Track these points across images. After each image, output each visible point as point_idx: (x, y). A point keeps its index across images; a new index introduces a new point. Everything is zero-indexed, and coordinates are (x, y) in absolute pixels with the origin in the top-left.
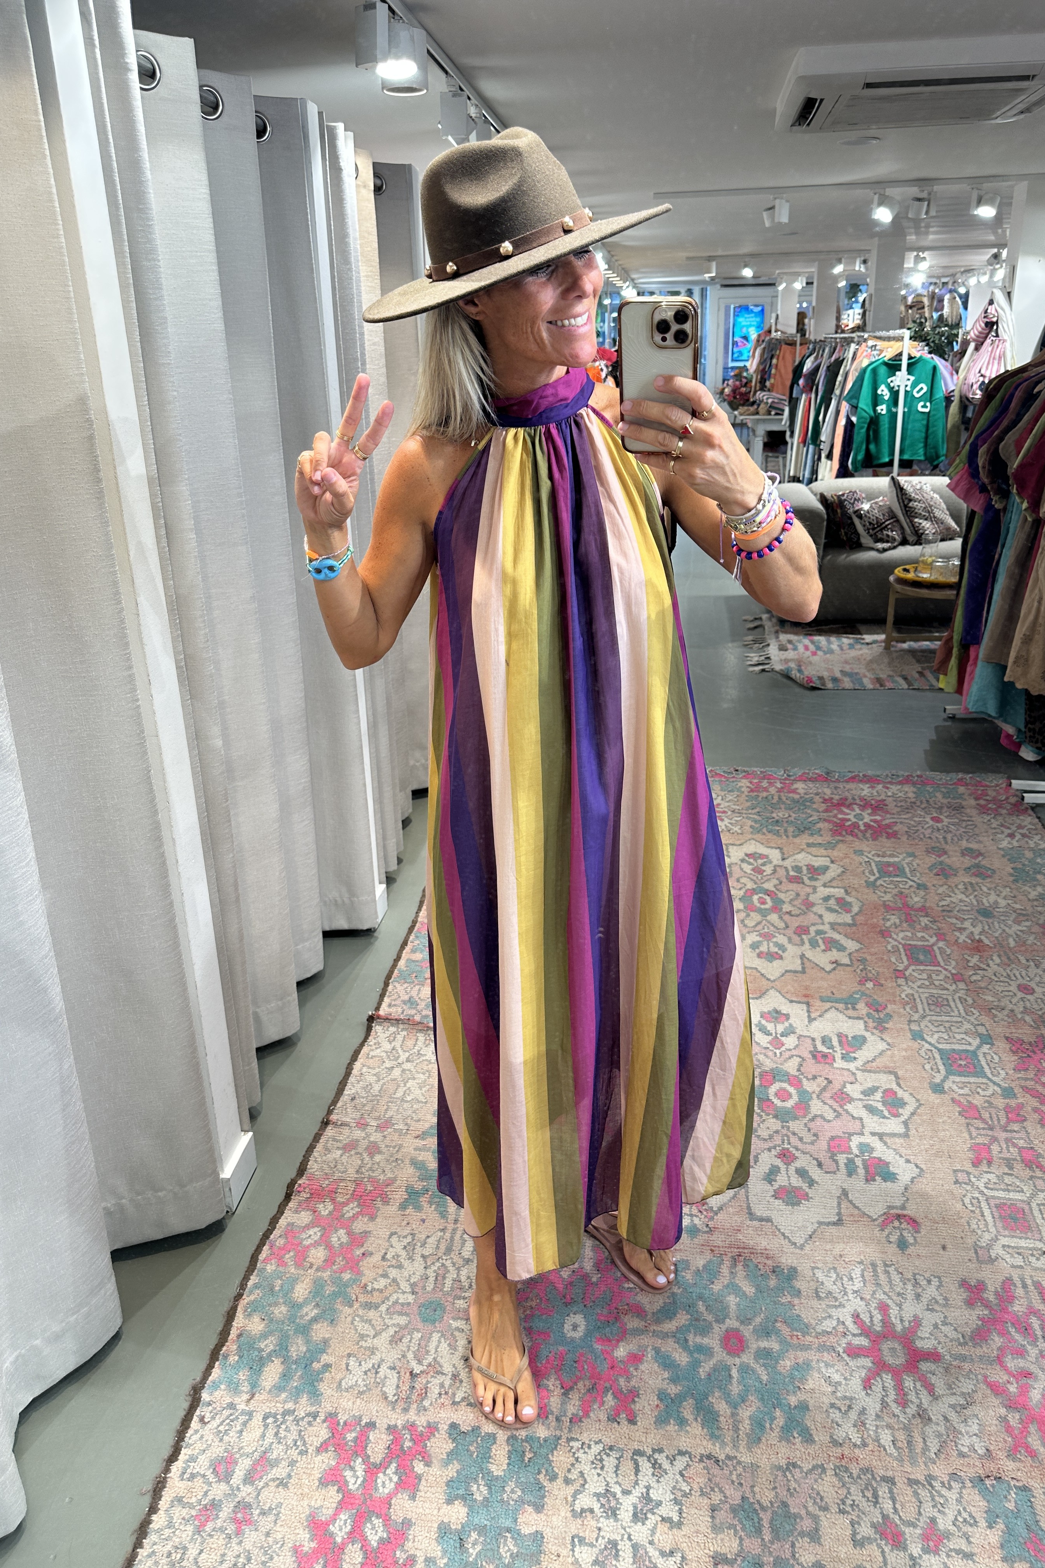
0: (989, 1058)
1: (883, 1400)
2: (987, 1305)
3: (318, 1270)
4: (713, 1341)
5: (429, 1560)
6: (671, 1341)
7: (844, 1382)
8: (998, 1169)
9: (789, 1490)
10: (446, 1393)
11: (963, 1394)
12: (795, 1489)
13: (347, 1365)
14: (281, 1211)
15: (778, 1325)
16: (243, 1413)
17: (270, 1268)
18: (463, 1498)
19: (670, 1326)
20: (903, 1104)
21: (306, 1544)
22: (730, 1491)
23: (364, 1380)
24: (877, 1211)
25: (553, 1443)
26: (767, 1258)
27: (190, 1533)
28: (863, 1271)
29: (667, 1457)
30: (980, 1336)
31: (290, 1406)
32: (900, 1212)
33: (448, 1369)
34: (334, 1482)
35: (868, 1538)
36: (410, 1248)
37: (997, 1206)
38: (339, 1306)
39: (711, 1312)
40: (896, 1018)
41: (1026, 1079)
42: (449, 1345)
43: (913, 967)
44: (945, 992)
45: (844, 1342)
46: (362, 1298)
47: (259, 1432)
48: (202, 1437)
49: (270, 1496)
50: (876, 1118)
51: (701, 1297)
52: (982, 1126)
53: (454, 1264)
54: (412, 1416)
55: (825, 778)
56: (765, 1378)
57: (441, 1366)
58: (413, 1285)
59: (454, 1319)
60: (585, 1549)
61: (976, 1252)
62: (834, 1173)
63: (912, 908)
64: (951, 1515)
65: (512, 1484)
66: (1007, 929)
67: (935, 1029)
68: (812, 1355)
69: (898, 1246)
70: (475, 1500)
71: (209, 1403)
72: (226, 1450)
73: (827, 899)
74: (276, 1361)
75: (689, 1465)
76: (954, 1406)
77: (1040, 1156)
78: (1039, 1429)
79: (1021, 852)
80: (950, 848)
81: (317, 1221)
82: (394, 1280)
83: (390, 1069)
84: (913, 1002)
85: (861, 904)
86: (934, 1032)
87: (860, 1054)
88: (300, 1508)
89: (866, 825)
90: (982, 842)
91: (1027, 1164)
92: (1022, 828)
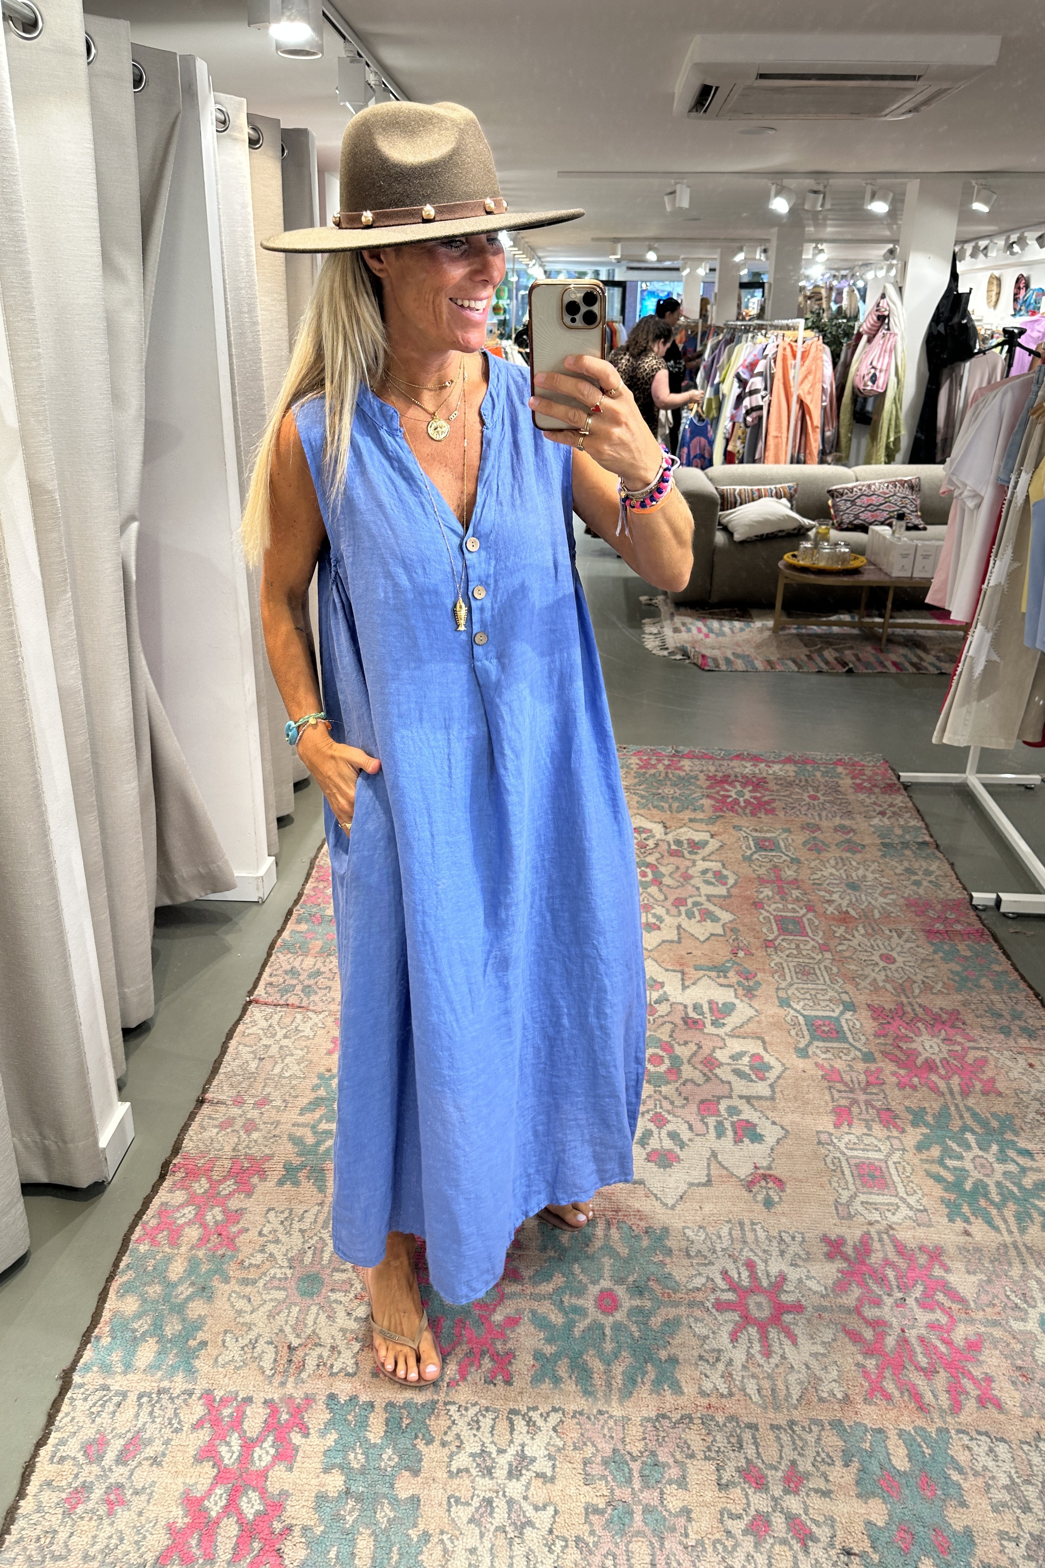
0: (851, 1024)
1: (748, 1351)
2: (846, 1258)
3: (192, 1248)
4: (588, 1303)
5: (305, 1529)
6: (547, 1303)
7: (711, 1336)
8: (859, 1129)
9: (658, 1440)
10: (325, 1364)
11: (823, 1343)
12: (664, 1439)
13: (224, 1341)
14: (155, 1189)
15: (650, 1283)
16: (117, 1394)
17: (143, 1248)
18: (341, 1467)
19: (546, 1288)
20: (769, 1068)
21: (180, 1520)
22: (602, 1445)
23: (240, 1355)
24: (744, 1171)
25: (431, 1408)
26: (641, 1220)
27: (60, 1516)
28: (731, 1229)
29: (541, 1415)
30: (840, 1287)
31: (165, 1384)
32: (766, 1171)
33: (327, 1342)
34: (208, 1458)
35: (733, 1483)
36: (288, 1224)
37: (856, 1165)
38: (215, 1283)
39: (586, 1274)
40: (764, 986)
41: (885, 1044)
42: (329, 1317)
43: (782, 937)
44: (812, 961)
45: (712, 1298)
46: (239, 1275)
47: (132, 1411)
48: (74, 1419)
49: (143, 1476)
50: (743, 1082)
51: (576, 1260)
52: (843, 1088)
54: (290, 1388)
55: (705, 756)
56: (637, 1334)
57: (319, 1338)
58: (291, 1260)
59: (333, 1291)
60: (461, 1508)
61: (837, 1209)
62: (704, 1135)
63: (784, 881)
64: (811, 1454)
65: (390, 1451)
66: (873, 902)
67: (802, 997)
68: (682, 1311)
69: (764, 1204)
70: (352, 1468)
71: (81, 1386)
72: (98, 1432)
73: (705, 872)
74: (150, 1341)
75: (562, 1421)
76: (815, 1355)
77: (896, 1116)
78: (894, 1374)
79: (891, 829)
80: (824, 824)
81: (192, 1200)
82: (271, 1255)
83: (268, 1046)
84: (781, 971)
85: (736, 877)
86: (800, 1000)
87: (729, 1020)
88: (174, 1486)
89: (746, 801)
90: (854, 819)
91: (886, 1124)
92: (894, 806)
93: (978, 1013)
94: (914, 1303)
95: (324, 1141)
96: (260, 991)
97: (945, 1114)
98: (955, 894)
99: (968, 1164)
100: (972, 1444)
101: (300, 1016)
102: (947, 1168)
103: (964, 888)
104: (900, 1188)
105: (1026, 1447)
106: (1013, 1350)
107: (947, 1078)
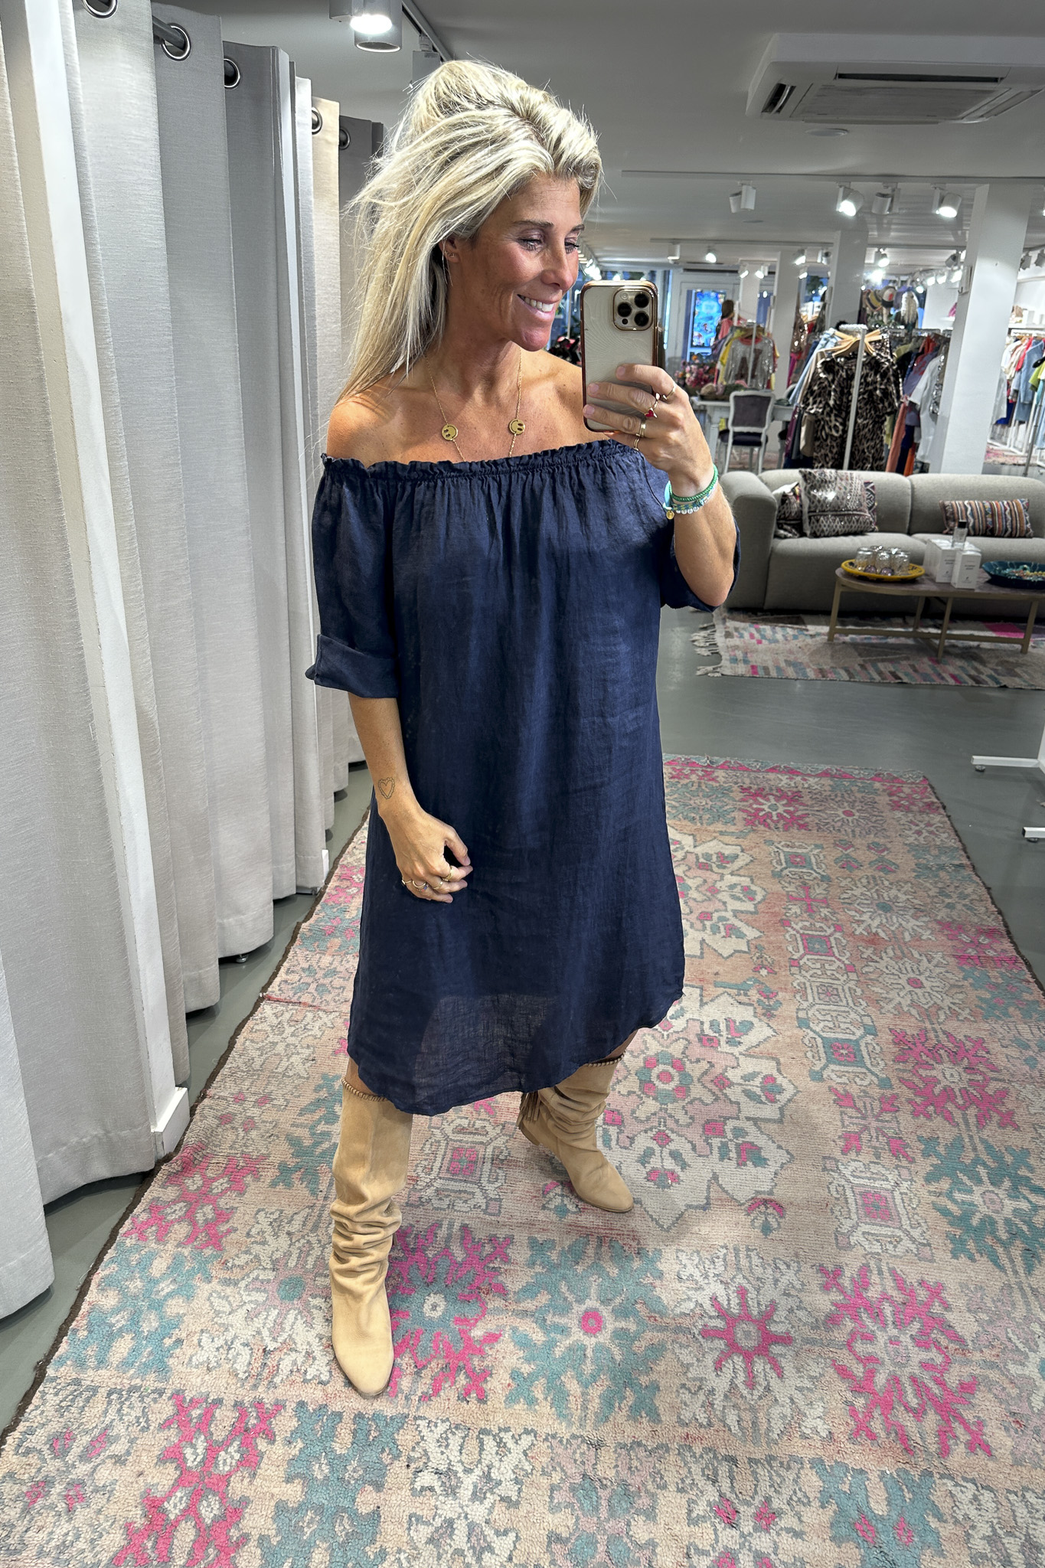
0: (871, 1048)
1: (732, 1382)
2: (841, 1290)
3: (177, 1246)
4: (572, 1321)
5: (263, 1539)
6: (528, 1320)
7: (695, 1363)
8: (866, 1157)
9: (630, 1468)
10: (298, 1370)
11: (811, 1378)
12: (636, 1467)
13: (200, 1341)
15: (638, 1306)
16: (88, 1389)
17: (128, 1241)
18: (303, 1477)
19: (529, 1305)
20: (781, 1091)
21: (138, 1521)
22: (571, 1470)
23: (215, 1356)
24: (744, 1194)
25: (399, 1422)
26: (634, 1239)
27: (19, 1510)
28: (725, 1255)
29: (513, 1436)
31: (138, 1381)
32: (766, 1197)
33: (302, 1347)
34: (173, 1459)
35: (702, 1517)
36: (276, 1225)
37: (861, 1194)
38: (197, 1282)
39: (572, 1292)
40: (784, 1006)
41: (904, 1071)
42: (305, 1322)
43: (809, 957)
44: (836, 982)
45: (700, 1324)
46: (221, 1275)
47: (101, 1408)
48: (43, 1412)
49: (105, 1474)
50: (752, 1104)
51: (564, 1277)
52: (854, 1114)
53: (320, 1241)
54: (260, 1393)
55: (742, 768)
56: (618, 1358)
57: (295, 1343)
58: (275, 1262)
59: (314, 1297)
60: (421, 1527)
61: (836, 1239)
62: (707, 1156)
63: (815, 900)
64: (786, 1492)
65: (355, 1464)
66: (904, 923)
67: (821, 1018)
68: (667, 1336)
69: (762, 1231)
70: (316, 1479)
71: (54, 1380)
72: (66, 1427)
73: (732, 887)
74: (126, 1337)
75: (533, 1444)
76: (800, 1389)
77: (907, 1145)
78: (882, 1414)
79: (926, 849)
80: (858, 841)
81: (183, 1197)
82: (255, 1256)
83: (274, 1044)
84: (803, 991)
85: (764, 893)
86: (820, 1021)
87: (745, 1039)
88: (135, 1485)
89: (779, 815)
90: (889, 837)
91: (895, 1153)
92: (931, 825)
93: (1004, 1042)
94: (909, 1340)
95: (321, 1143)
96: (274, 989)
97: (956, 1145)
98: (990, 920)
99: (977, 1198)
100: (956, 1491)
101: (310, 1015)
102: (955, 1201)
103: (1000, 913)
104: (904, 1220)
105: (1012, 1497)
106: (1009, 1395)
107: (963, 1108)
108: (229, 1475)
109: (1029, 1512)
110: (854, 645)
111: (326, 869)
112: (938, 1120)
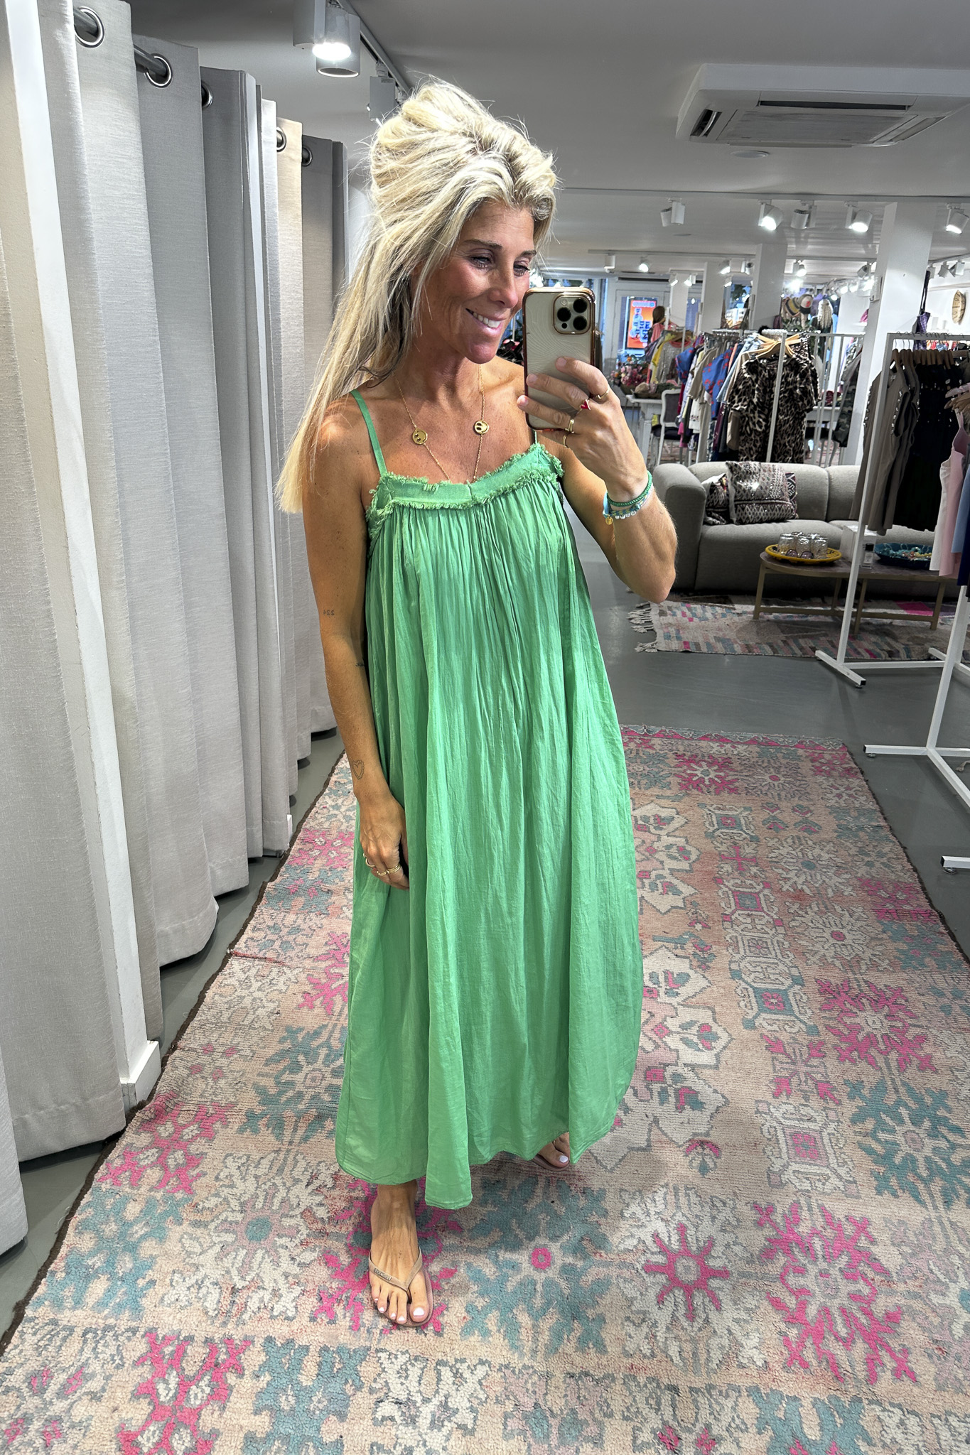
0: (798, 997)
1: (673, 1315)
2: (775, 1226)
3: (150, 1190)
4: (523, 1258)
6: (482, 1257)
7: (638, 1297)
8: (797, 1100)
9: (579, 1397)
10: (265, 1307)
11: (747, 1309)
12: (584, 1397)
13: (172, 1281)
14: (121, 1132)
15: (584, 1242)
16: (64, 1329)
17: (105, 1186)
18: (270, 1408)
19: (482, 1243)
20: (715, 1038)
22: (524, 1399)
23: (186, 1295)
24: (682, 1136)
25: (362, 1354)
26: (579, 1179)
28: (666, 1194)
29: (469, 1367)
30: (767, 1254)
31: (111, 1321)
32: (703, 1138)
33: (269, 1285)
34: (146, 1395)
35: (647, 1444)
36: (243, 1169)
37: (794, 1136)
38: (169, 1225)
39: (522, 1229)
40: (718, 959)
41: (830, 1018)
42: (273, 1261)
43: (738, 912)
44: (765, 936)
45: (642, 1259)
46: (192, 1217)
47: (77, 1348)
48: (21, 1351)
49: (82, 1410)
50: (690, 1051)
51: (514, 1216)
52: (784, 1060)
53: (284, 1184)
54: (230, 1329)
55: (675, 736)
56: (566, 1292)
57: (262, 1281)
58: (243, 1204)
59: (280, 1236)
61: (769, 1177)
62: (648, 1101)
63: (745, 859)
64: (726, 1419)
65: (320, 1395)
66: (827, 880)
67: (752, 969)
68: (613, 1271)
69: (700, 1171)
70: (283, 1410)
71: (32, 1320)
72: (43, 1365)
73: (669, 847)
74: (102, 1277)
75: (487, 1374)
76: (736, 1321)
77: (834, 1089)
78: (814, 1343)
79: (846, 811)
80: (783, 804)
81: (156, 1143)
82: (225, 1199)
83: (242, 998)
84: (735, 945)
85: (698, 853)
86: (751, 972)
87: (681, 990)
88: (110, 1420)
89: (711, 780)
90: (811, 800)
91: (822, 1096)
92: (851, 789)
93: (921, 991)
94: (838, 1273)
95: (286, 1091)
96: (241, 946)
97: (880, 1088)
98: (906, 877)
99: (899, 1138)
100: (883, 1415)
101: (275, 970)
102: (878, 1141)
103: (915, 870)
104: (832, 1157)
105: (936, 1421)
106: (931, 1323)
107: (885, 1053)
108: (200, 1408)
109: (952, 1435)
110: (777, 623)
111: (290, 833)
112: (864, 1064)
